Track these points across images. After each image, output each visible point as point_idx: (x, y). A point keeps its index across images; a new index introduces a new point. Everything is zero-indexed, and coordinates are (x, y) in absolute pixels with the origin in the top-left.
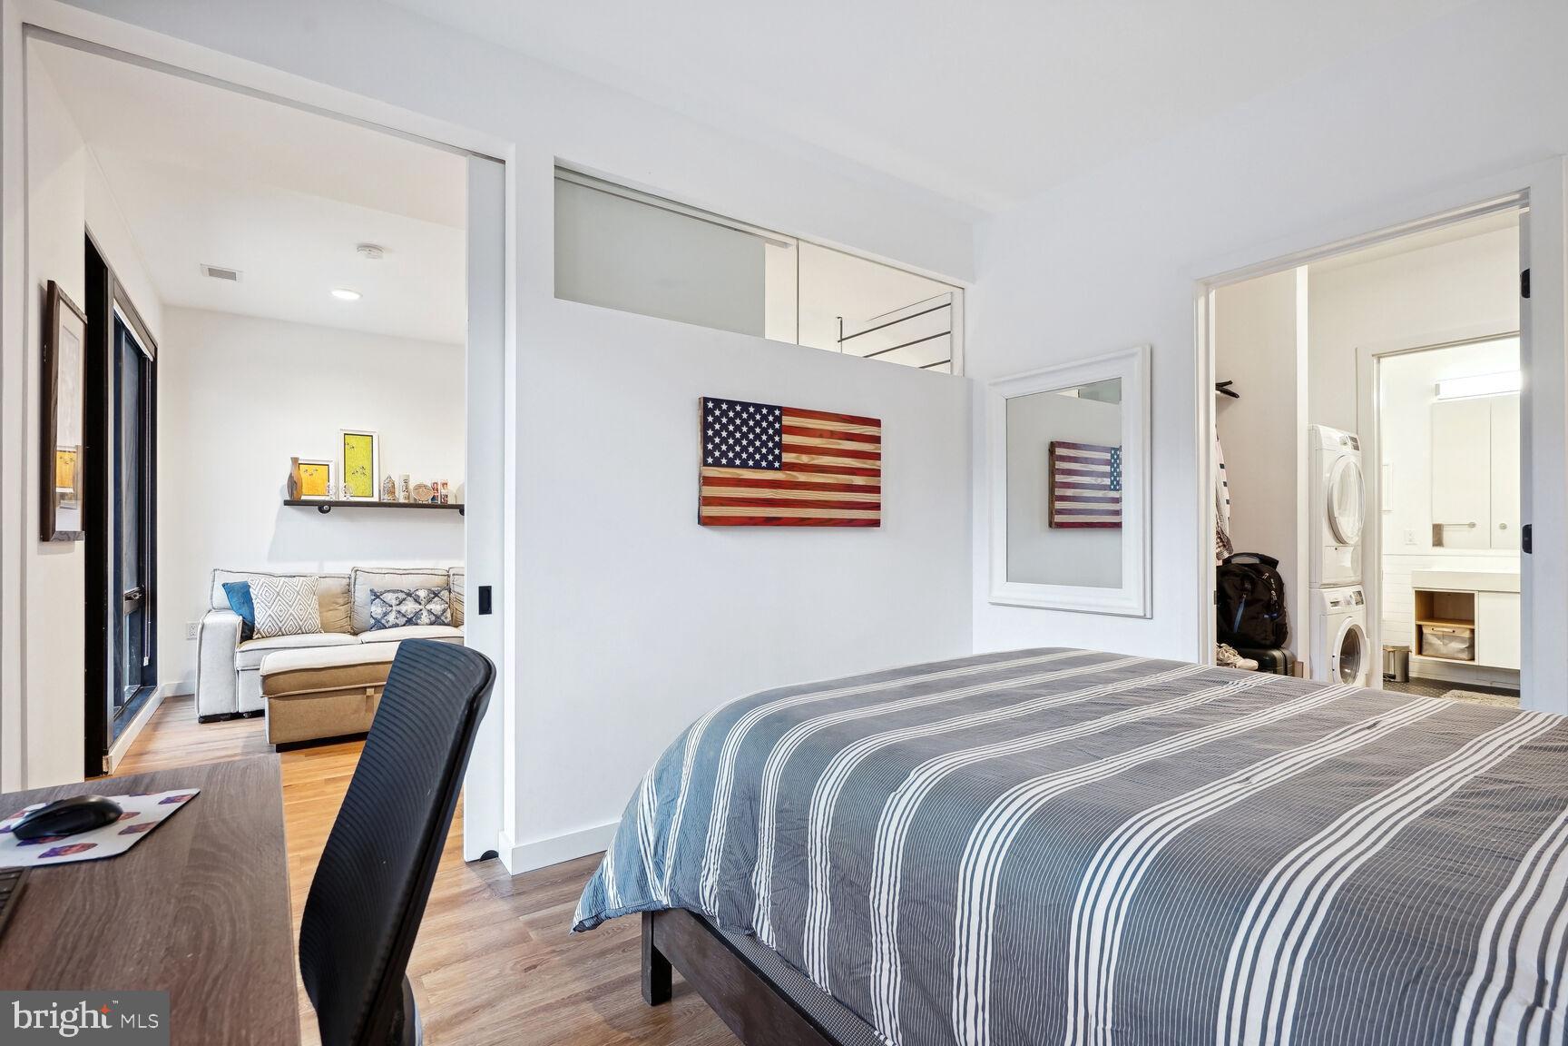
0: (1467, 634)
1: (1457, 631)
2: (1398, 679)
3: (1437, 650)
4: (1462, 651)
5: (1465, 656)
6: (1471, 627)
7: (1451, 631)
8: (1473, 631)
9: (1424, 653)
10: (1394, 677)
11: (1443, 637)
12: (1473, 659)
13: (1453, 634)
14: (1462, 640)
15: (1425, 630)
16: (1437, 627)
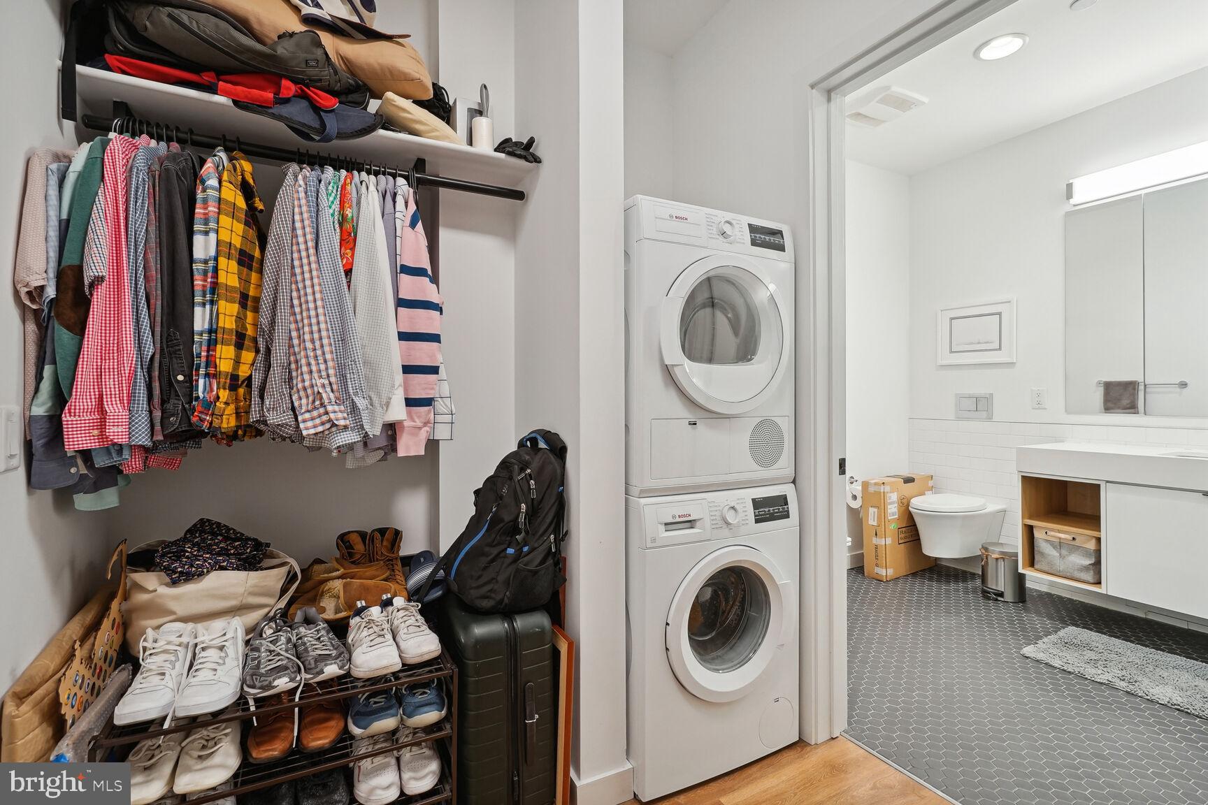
0: (1091, 545)
1: (1078, 539)
2: (1009, 597)
3: (1050, 564)
4: (1086, 568)
5: (1089, 576)
6: (1095, 534)
7: (1069, 537)
8: (1099, 540)
9: (1036, 566)
10: (1001, 594)
11: (1060, 545)
12: (1099, 583)
13: (1073, 543)
14: (1086, 553)
15: (1038, 534)
16: (1052, 530)
